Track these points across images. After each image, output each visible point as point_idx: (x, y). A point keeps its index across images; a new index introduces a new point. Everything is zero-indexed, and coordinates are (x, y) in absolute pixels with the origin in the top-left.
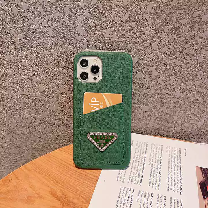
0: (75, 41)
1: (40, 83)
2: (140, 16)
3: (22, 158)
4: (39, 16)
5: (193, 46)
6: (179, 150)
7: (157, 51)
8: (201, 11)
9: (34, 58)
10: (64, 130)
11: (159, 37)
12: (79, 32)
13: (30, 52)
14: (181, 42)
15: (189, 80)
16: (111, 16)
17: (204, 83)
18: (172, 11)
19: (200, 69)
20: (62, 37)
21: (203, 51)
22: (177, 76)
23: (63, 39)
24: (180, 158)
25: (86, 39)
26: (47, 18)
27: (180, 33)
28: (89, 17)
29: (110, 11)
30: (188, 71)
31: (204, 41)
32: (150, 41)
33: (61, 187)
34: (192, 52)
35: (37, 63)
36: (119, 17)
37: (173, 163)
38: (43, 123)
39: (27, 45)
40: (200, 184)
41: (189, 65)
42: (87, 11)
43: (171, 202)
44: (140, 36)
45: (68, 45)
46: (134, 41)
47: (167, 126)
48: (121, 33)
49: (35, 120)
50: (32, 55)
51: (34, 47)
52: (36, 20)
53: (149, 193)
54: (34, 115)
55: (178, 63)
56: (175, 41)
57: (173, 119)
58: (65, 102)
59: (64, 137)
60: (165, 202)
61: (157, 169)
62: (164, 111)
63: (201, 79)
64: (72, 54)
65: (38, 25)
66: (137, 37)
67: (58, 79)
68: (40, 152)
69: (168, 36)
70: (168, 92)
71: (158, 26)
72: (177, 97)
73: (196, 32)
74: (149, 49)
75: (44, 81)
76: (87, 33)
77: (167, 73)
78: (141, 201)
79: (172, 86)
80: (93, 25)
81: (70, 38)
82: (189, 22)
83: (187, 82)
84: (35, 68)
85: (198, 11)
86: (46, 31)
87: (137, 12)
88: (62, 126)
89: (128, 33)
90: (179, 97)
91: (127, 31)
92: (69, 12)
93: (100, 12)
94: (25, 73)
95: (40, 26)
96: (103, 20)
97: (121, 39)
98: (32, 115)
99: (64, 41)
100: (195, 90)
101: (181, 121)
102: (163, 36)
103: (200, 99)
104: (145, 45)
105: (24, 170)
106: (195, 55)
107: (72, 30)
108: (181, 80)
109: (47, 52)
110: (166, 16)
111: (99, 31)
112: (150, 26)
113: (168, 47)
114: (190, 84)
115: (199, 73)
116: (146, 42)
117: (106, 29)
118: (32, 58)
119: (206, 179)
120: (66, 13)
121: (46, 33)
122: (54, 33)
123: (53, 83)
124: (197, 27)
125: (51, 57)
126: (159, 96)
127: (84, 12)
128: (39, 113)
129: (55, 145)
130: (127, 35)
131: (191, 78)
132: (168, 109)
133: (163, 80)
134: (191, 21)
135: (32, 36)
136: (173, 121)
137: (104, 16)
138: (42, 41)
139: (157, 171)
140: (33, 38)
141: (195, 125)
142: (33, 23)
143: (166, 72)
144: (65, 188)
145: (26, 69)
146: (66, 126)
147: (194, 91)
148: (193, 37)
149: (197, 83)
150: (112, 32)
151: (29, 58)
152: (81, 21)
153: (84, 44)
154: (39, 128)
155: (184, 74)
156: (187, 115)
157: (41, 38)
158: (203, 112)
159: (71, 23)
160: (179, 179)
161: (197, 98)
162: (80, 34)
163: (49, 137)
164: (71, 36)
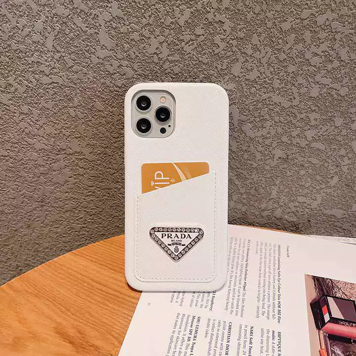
0: (95, 60)
1: (34, 136)
2: (210, 16)
3: (7, 268)
4: (29, 12)
5: (302, 70)
6: (277, 248)
7: (240, 78)
8: (315, 7)
9: (21, 89)
10: (82, 218)
11: (242, 53)
12: (102, 43)
13: (15, 80)
14: (281, 61)
15: (296, 127)
16: (158, 15)
17: (321, 133)
18: (265, 7)
19: (315, 110)
20: (72, 53)
21: (318, 78)
22: (275, 122)
23: (73, 56)
24: (279, 261)
25: (115, 56)
26: (43, 18)
27: (279, 47)
28: (119, 15)
29: (157, 6)
30: (294, 113)
31: (321, 60)
32: (229, 59)
33: (75, 320)
34: (300, 80)
35: (29, 100)
36: (173, 17)
37: (267, 270)
38: (42, 206)
39: (8, 66)
40: (310, 304)
41: (295, 102)
42: (115, 5)
43: (262, 336)
44: (211, 51)
45: (84, 67)
46: (200, 59)
47: (259, 207)
48: (177, 45)
49: (28, 202)
50: (19, 84)
51: (21, 71)
52: (24, 21)
53: (225, 323)
54: (27, 192)
55: (276, 99)
56: (271, 61)
57: (270, 195)
58: (80, 169)
59: (82, 230)
60: (251, 337)
61: (240, 280)
62: (254, 183)
63: (316, 127)
64: (91, 82)
65: (27, 30)
66: (205, 54)
67: (68, 128)
68: (39, 257)
69: (260, 51)
70: (260, 149)
71: (241, 34)
72: (276, 157)
73: (306, 44)
74: (226, 74)
75: (41, 132)
76: (117, 45)
77: (259, 117)
78: (212, 337)
79: (267, 138)
80: (126, 31)
81: (86, 53)
82: (294, 26)
83: (293, 131)
84: (25, 108)
85: (310, 8)
86: (41, 41)
87: (205, 8)
88: (77, 212)
89: (189, 46)
90: (280, 158)
91: (187, 43)
92: (83, 7)
93: (139, 7)
94: (6, 116)
95: (30, 32)
96: (144, 21)
97: (177, 57)
98: (22, 192)
99: (75, 60)
100: (306, 145)
101: (284, 199)
102: (249, 52)
103: (315, 161)
104: (219, 67)
105: (8, 291)
106: (305, 84)
107: (88, 39)
108: (283, 128)
109: (45, 80)
110: (255, 16)
111: (138, 41)
112: (228, 33)
113: (259, 71)
114: (298, 135)
115: (312, 116)
116: (221, 62)
117: (149, 38)
118: (19, 89)
119: (321, 295)
120: (77, 8)
121: (43, 44)
122: (58, 44)
123: (59, 134)
124: (308, 35)
125: (53, 88)
126: (246, 156)
127: (111, 7)
128: (35, 189)
129: (66, 245)
130: (188, 49)
131: (298, 124)
132: (260, 178)
133: (251, 129)
134: (297, 25)
135: (16, 50)
136: (270, 199)
137: (147, 15)
138: (35, 58)
139: (240, 284)
140: (18, 54)
141: (306, 205)
142: (17, 26)
143: (256, 114)
144: (81, 321)
145: (8, 110)
146: (85, 211)
147: (305, 147)
148: (302, 54)
149: (310, 134)
150: (161, 43)
151: (13, 89)
152: (106, 23)
153: (112, 66)
154: (37, 214)
155: (288, 117)
156: (294, 189)
157: (33, 55)
158: (320, 184)
159: (87, 27)
161: (310, 159)
162: (103, 47)
163: (55, 230)
164: (88, 50)
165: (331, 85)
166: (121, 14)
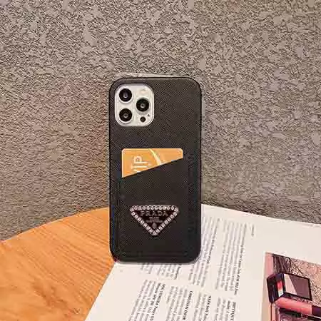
0: (81, 55)
1: (32, 119)
2: (177, 17)
4: (25, 14)
6: (243, 227)
7: (205, 72)
8: (271, 9)
11: (207, 50)
12: (86, 40)
13: (16, 71)
14: (242, 58)
15: (258, 118)
16: (132, 16)
18: (225, 9)
20: (62, 48)
21: (277, 74)
23: (62, 51)
24: (243, 239)
25: (97, 52)
26: (37, 18)
27: (240, 45)
29: (131, 8)
32: (195, 56)
34: (260, 75)
36: (145, 18)
39: (10, 59)
42: (95, 7)
44: (179, 48)
46: (170, 55)
48: (149, 42)
49: (29, 175)
52: (21, 21)
53: (186, 291)
55: (239, 91)
56: (233, 58)
57: (237, 180)
58: (71, 149)
59: (73, 202)
60: (208, 305)
65: (24, 29)
66: (174, 50)
69: (223, 49)
70: (226, 137)
71: (205, 34)
72: (241, 145)
73: (265, 43)
74: (193, 69)
76: (98, 42)
77: (224, 108)
80: (106, 30)
81: (73, 49)
82: (252, 27)
83: (256, 122)
84: (24, 96)
85: (267, 10)
86: (36, 39)
87: (172, 11)
89: (160, 43)
90: (244, 146)
91: (158, 41)
92: (69, 9)
93: (116, 10)
95: (27, 31)
96: (121, 22)
97: (149, 53)
98: (24, 167)
99: (64, 54)
100: (269, 135)
102: (213, 49)
104: (187, 62)
106: (265, 80)
107: (75, 36)
109: (40, 71)
110: (217, 17)
111: (116, 39)
112: (193, 32)
113: (222, 66)
114: (260, 126)
115: (273, 109)
116: (188, 58)
117: (126, 36)
118: (19, 79)
119: (278, 272)
120: (65, 10)
121: (37, 41)
122: (49, 41)
123: (52, 118)
124: (265, 34)
125: (46, 79)
127: (92, 10)
130: (159, 46)
131: (260, 115)
134: (255, 25)
135: (16, 46)
136: (237, 184)
137: (123, 16)
138: (31, 53)
140: (18, 49)
142: (16, 25)
143: (222, 106)
145: (11, 96)
146: (76, 186)
147: (267, 137)
148: (260, 52)
149: (272, 124)
150: (136, 41)
151: (14, 79)
152: (89, 23)
153: (94, 60)
157: (30, 49)
159: (73, 26)
160: (237, 271)
161: (272, 148)
162: (87, 44)
163: (51, 201)
164: (75, 46)
165: (289, 81)
166: (101, 15)
